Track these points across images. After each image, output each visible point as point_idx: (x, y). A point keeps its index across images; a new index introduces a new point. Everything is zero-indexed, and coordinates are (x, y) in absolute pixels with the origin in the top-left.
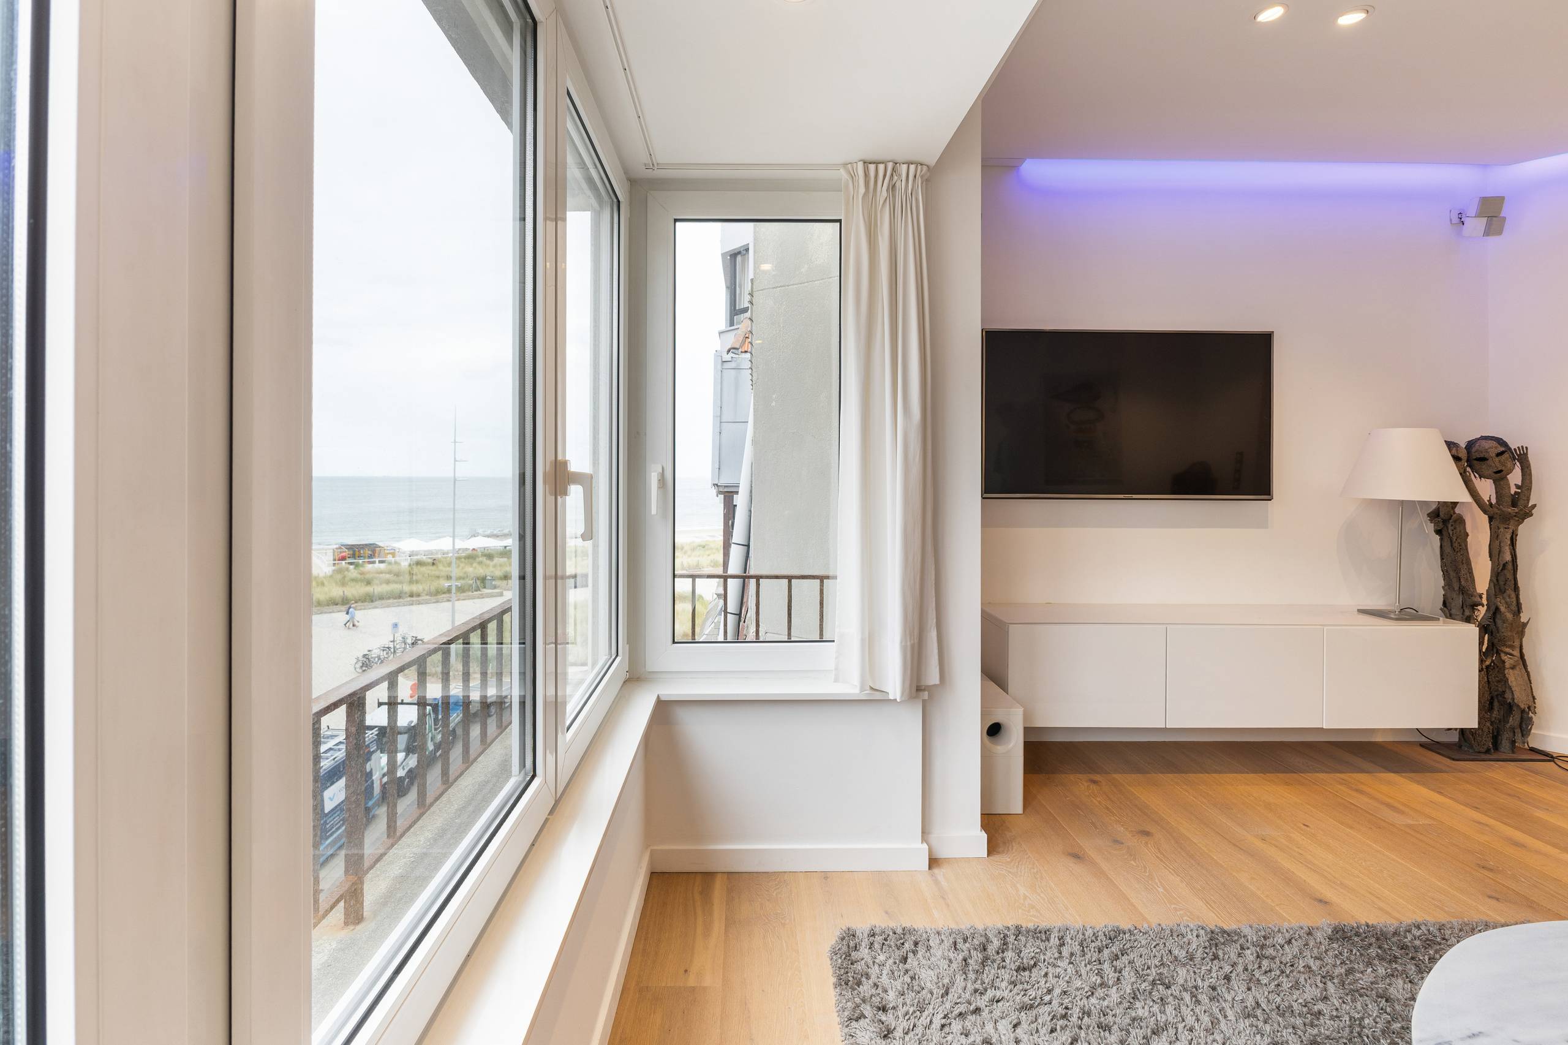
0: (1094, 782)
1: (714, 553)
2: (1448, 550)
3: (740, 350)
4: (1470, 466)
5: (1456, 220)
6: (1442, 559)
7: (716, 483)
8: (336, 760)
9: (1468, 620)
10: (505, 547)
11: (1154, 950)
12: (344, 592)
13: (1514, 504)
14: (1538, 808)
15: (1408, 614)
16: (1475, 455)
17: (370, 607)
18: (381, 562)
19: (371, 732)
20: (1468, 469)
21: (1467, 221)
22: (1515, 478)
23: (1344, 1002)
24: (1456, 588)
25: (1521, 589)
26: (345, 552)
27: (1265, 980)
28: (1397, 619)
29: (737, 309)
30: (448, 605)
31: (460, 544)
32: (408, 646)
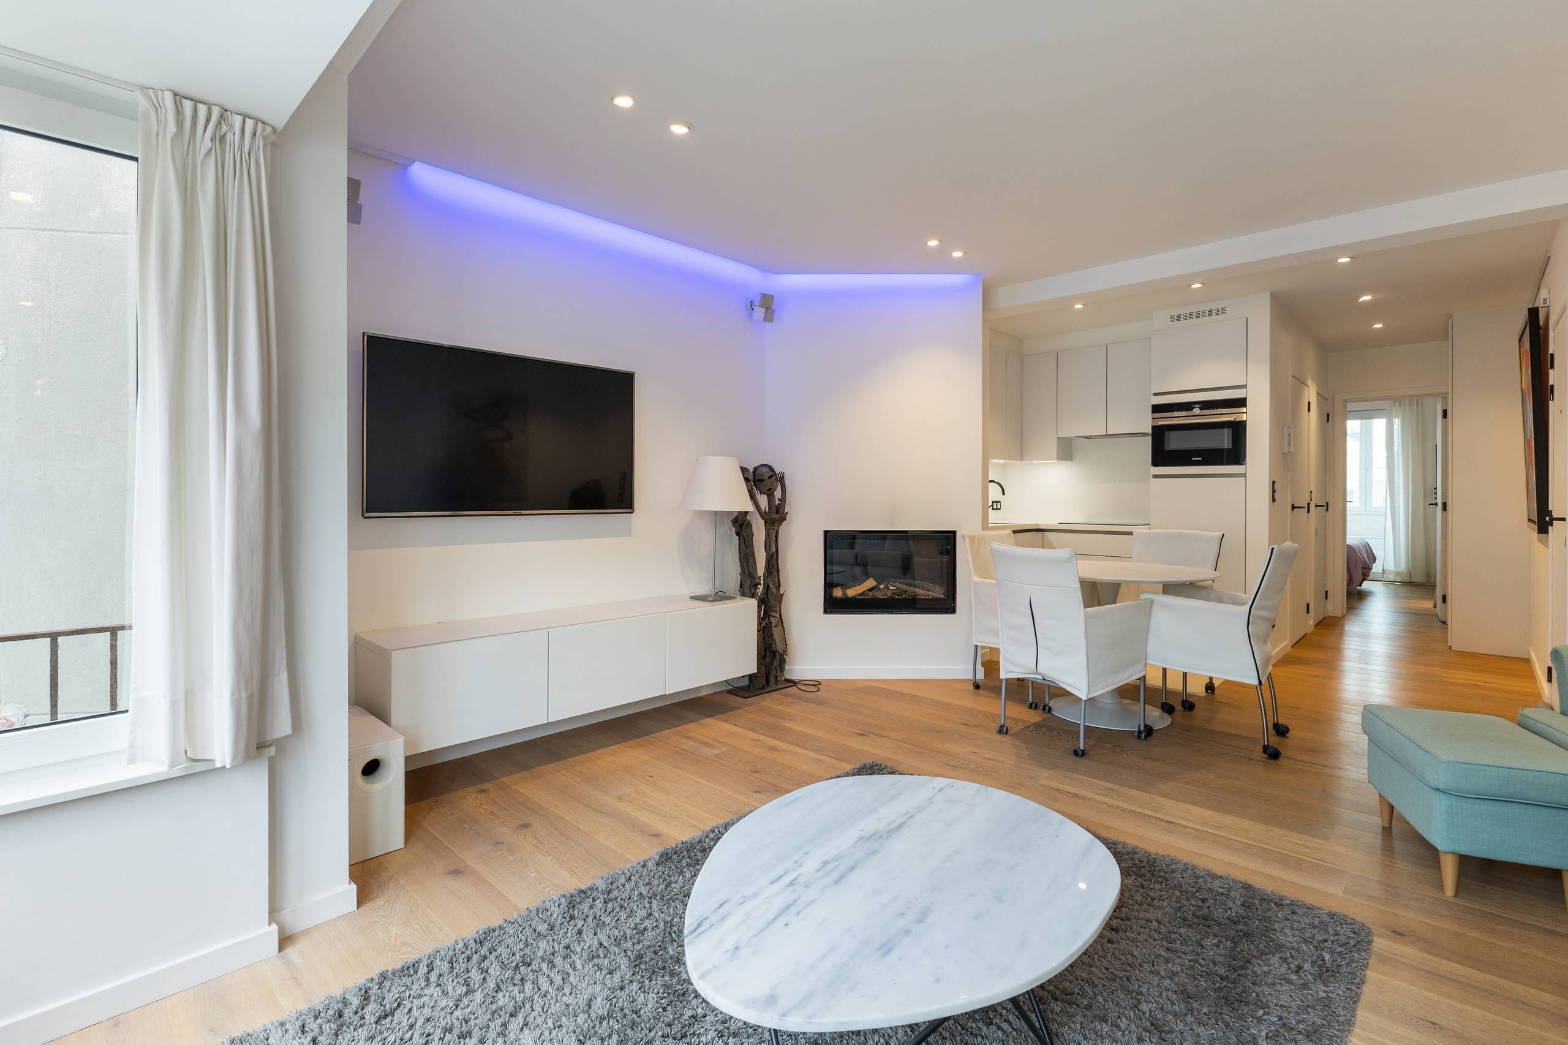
0: (482, 791)
2: (743, 546)
4: (755, 485)
5: (749, 306)
6: (740, 553)
9: (753, 596)
11: (520, 935)
13: (777, 513)
14: (785, 720)
15: (719, 596)
16: (758, 478)
20: (754, 487)
21: (755, 308)
22: (778, 494)
23: (662, 912)
24: (747, 574)
25: (780, 571)
27: (608, 920)
28: (712, 601)
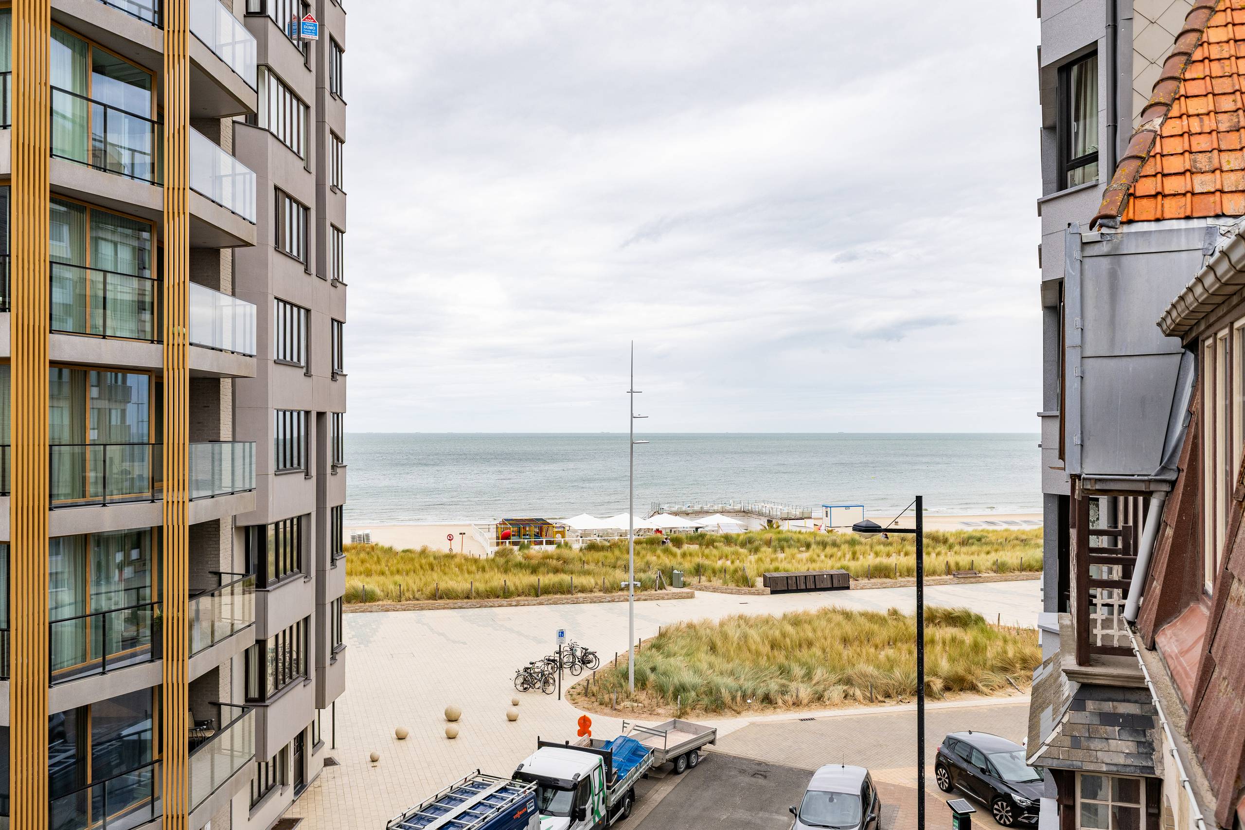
1: (996, 550)
3: (1119, 219)
7: (1078, 472)
8: (486, 821)
10: (697, 529)
12: (505, 581)
17: (535, 602)
18: (549, 543)
19: (529, 786)
26: (510, 528)
29: (1073, 158)
30: (626, 605)
31: (640, 523)
32: (577, 660)
